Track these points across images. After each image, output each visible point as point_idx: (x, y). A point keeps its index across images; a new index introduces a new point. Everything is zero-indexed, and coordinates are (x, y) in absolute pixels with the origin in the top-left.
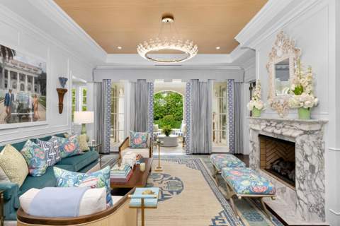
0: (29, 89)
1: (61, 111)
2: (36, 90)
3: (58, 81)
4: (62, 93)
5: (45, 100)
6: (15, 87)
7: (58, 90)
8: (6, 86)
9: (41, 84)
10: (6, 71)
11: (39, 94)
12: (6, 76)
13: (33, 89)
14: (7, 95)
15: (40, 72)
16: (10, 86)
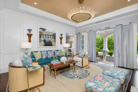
0: (50, 38)
1: (61, 44)
2: (52, 38)
3: (60, 35)
4: (61, 38)
5: (55, 41)
6: (46, 38)
7: (60, 38)
8: (44, 37)
9: (54, 36)
10: (44, 34)
11: (53, 39)
12: (44, 35)
13: (51, 38)
14: (44, 40)
15: (53, 33)
16: (45, 38)
